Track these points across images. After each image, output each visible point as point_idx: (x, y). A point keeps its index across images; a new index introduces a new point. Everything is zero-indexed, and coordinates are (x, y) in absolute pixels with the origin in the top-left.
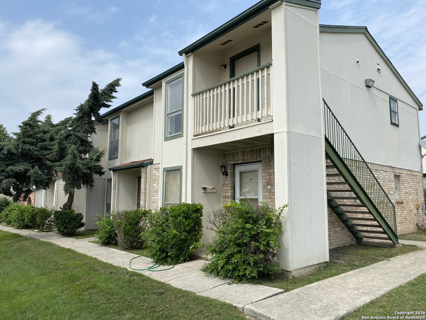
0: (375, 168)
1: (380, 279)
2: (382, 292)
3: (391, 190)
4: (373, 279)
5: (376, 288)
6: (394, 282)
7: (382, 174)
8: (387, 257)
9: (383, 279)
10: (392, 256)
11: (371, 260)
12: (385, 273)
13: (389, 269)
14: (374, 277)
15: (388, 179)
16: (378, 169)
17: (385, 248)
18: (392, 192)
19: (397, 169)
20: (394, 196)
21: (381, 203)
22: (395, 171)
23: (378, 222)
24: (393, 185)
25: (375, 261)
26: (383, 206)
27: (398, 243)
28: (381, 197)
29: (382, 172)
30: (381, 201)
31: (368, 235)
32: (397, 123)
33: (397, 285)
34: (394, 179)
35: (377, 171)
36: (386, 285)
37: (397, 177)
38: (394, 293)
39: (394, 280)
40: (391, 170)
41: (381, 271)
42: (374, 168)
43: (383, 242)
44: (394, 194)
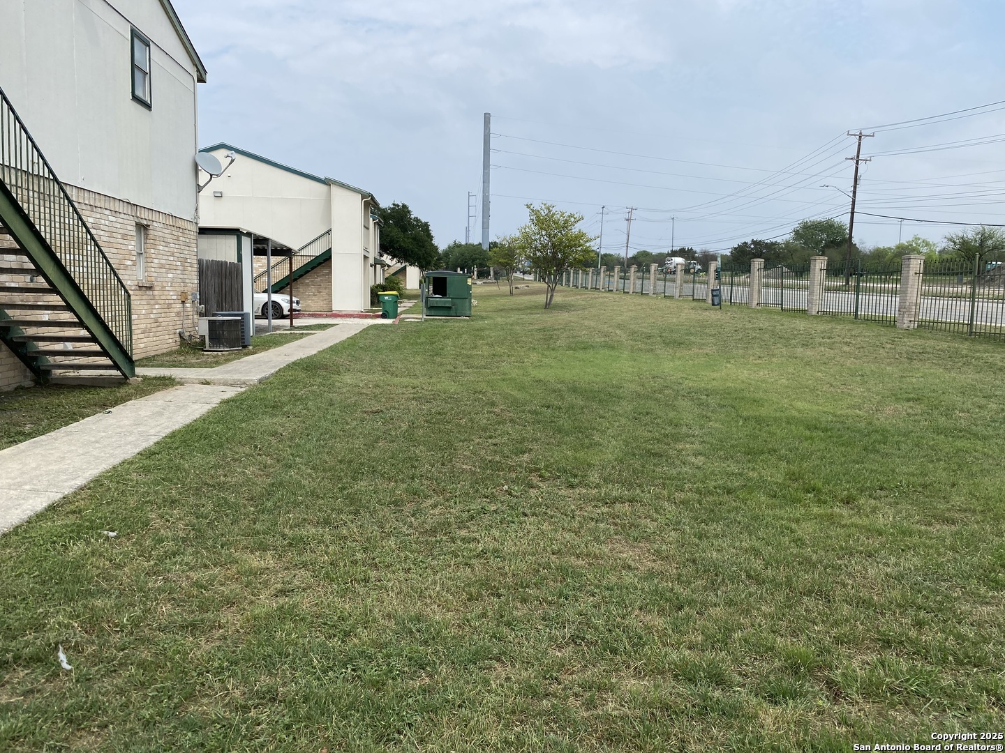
0: (89, 201)
1: (78, 456)
2: (81, 481)
3: (127, 257)
4: (64, 458)
5: (66, 475)
6: (112, 456)
7: (106, 217)
8: (105, 406)
9: (87, 453)
10: (115, 403)
11: (65, 417)
12: (93, 439)
13: (104, 432)
14: (66, 453)
15: (122, 231)
16: (98, 204)
17: (104, 387)
18: (129, 263)
19: (142, 209)
20: (134, 273)
21: (101, 286)
22: (138, 215)
23: (88, 330)
24: (132, 245)
25: (74, 417)
26: (105, 294)
27: (133, 375)
28: (101, 272)
29: (107, 212)
30: (101, 283)
31: (67, 362)
32: (147, 99)
33: (117, 461)
34: (134, 233)
35: (94, 209)
36: (93, 465)
37: (142, 228)
38: (107, 478)
39: (111, 451)
40: (128, 209)
41: (86, 438)
42: (87, 202)
43: (101, 375)
44: (134, 268)
